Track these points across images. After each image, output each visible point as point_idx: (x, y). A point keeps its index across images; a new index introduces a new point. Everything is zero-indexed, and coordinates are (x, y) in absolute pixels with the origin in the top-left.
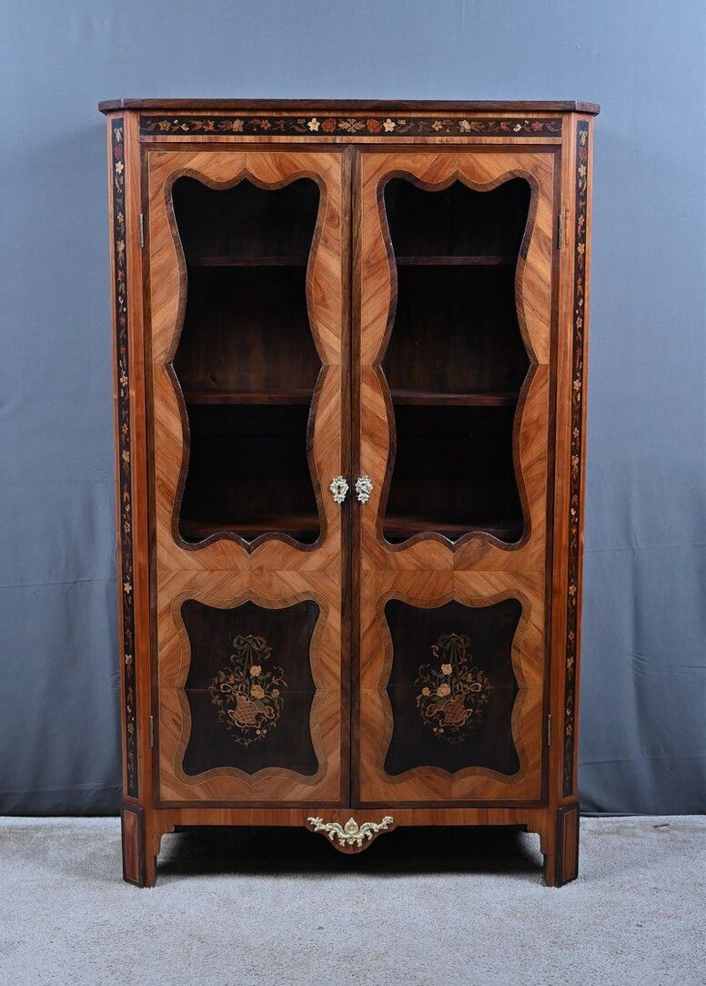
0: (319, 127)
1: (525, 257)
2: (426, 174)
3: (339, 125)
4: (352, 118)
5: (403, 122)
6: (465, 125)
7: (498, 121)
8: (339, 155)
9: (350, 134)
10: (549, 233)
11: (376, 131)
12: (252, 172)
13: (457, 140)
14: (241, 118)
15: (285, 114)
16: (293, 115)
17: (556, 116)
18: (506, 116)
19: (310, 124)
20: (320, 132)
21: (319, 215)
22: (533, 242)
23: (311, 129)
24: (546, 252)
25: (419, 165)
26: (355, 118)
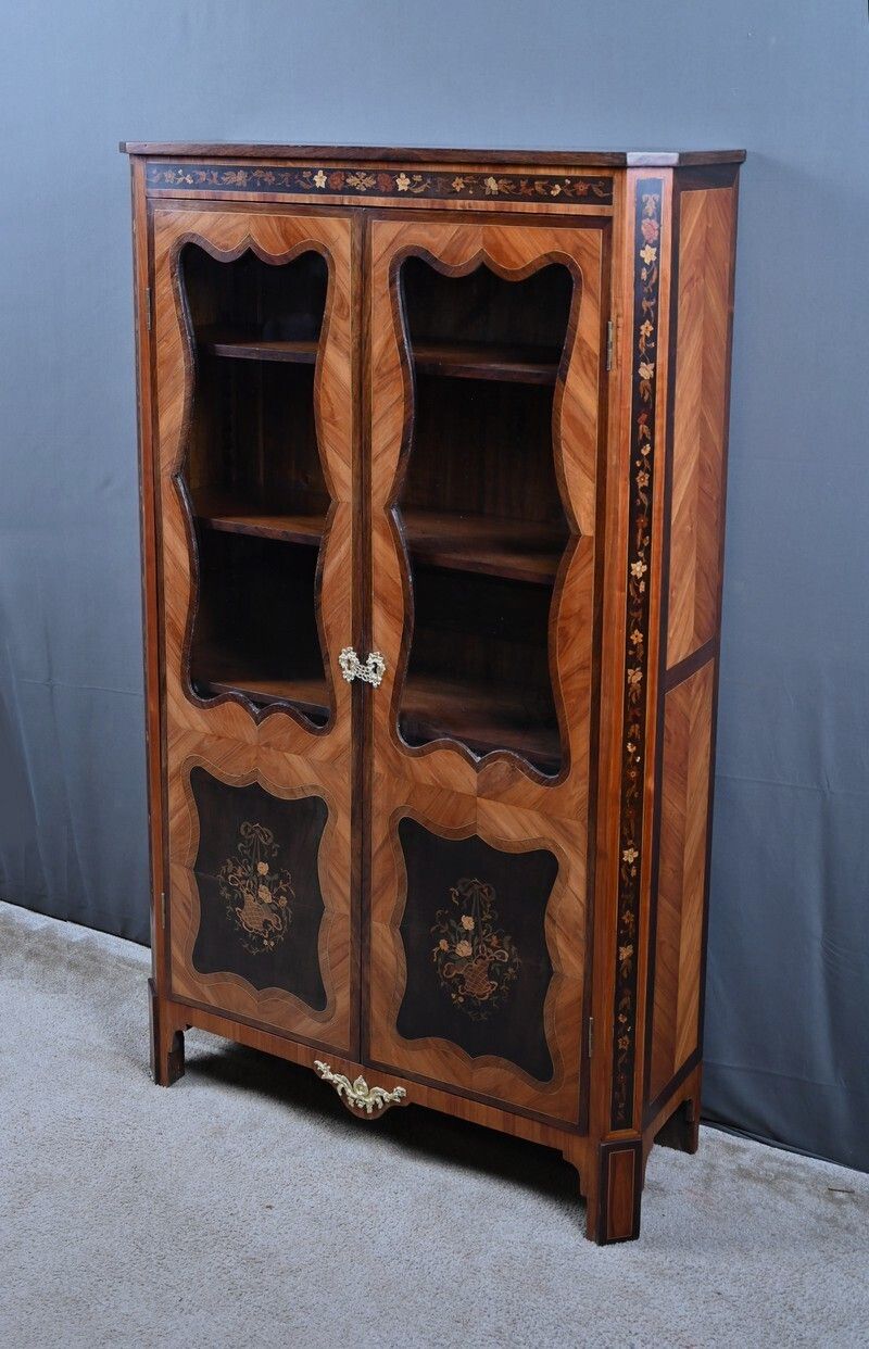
0: (326, 182)
1: (564, 380)
2: (445, 252)
3: (348, 181)
4: (360, 171)
5: (418, 178)
6: (492, 184)
7: (532, 180)
8: (348, 221)
9: (358, 193)
10: (595, 347)
11: (389, 190)
12: (256, 240)
13: (481, 205)
14: (244, 169)
15: (290, 164)
16: (298, 165)
17: (606, 173)
18: (542, 172)
19: (316, 178)
20: (328, 190)
21: (328, 302)
22: (574, 357)
23: (318, 185)
24: (591, 375)
25: (437, 239)
26: (364, 171)
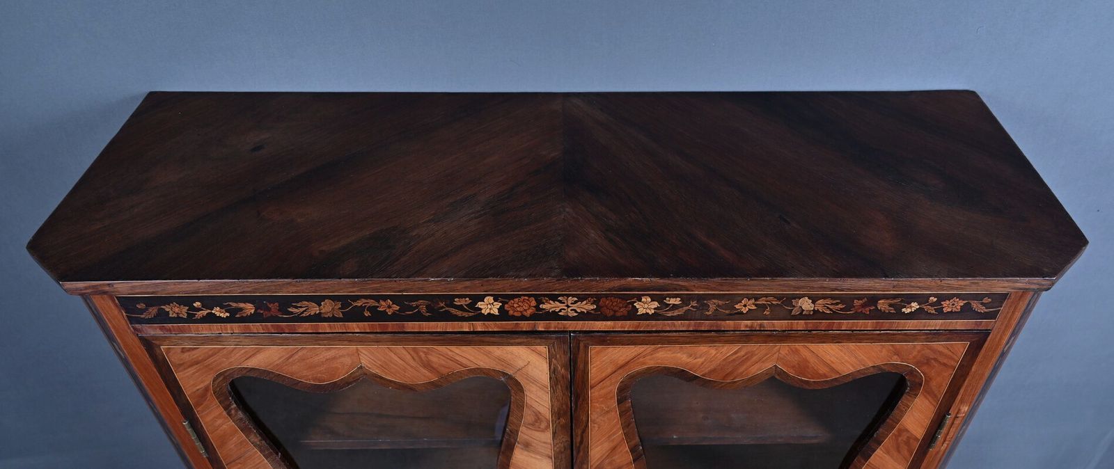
0: (501, 309)
1: (866, 458)
2: (714, 371)
3: (543, 306)
4: (568, 296)
5: (675, 301)
6: (806, 304)
7: (874, 298)
8: (543, 349)
9: (566, 318)
10: (919, 433)
11: (618, 314)
12: (375, 370)
13: (781, 324)
14: (335, 297)
19: (481, 305)
20: (503, 315)
23: (484, 312)
25: (700, 360)
26: (573, 296)
